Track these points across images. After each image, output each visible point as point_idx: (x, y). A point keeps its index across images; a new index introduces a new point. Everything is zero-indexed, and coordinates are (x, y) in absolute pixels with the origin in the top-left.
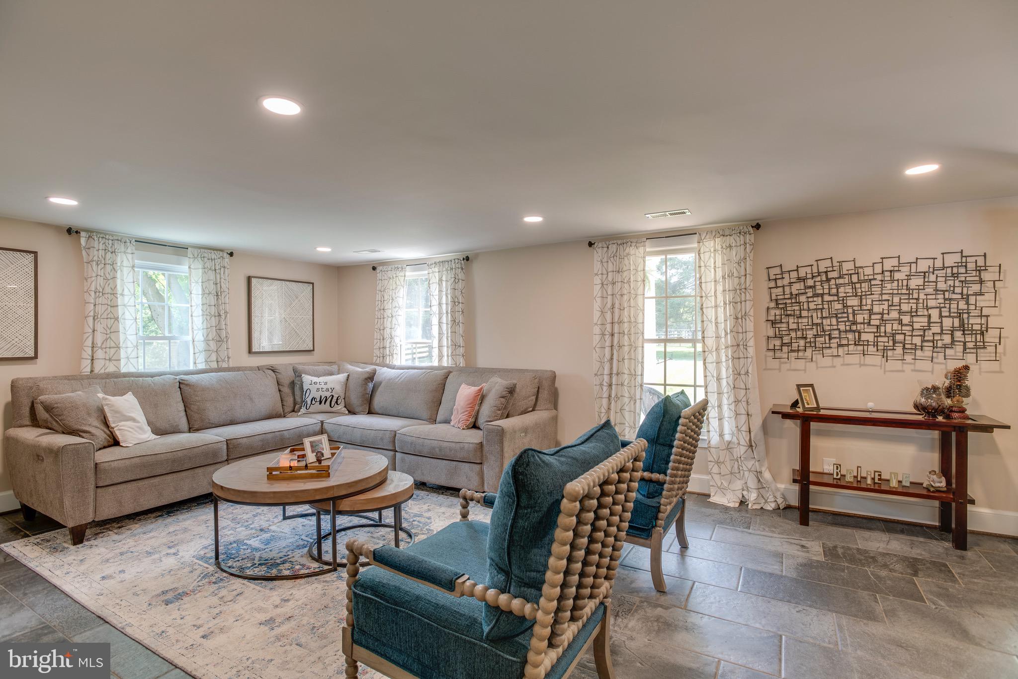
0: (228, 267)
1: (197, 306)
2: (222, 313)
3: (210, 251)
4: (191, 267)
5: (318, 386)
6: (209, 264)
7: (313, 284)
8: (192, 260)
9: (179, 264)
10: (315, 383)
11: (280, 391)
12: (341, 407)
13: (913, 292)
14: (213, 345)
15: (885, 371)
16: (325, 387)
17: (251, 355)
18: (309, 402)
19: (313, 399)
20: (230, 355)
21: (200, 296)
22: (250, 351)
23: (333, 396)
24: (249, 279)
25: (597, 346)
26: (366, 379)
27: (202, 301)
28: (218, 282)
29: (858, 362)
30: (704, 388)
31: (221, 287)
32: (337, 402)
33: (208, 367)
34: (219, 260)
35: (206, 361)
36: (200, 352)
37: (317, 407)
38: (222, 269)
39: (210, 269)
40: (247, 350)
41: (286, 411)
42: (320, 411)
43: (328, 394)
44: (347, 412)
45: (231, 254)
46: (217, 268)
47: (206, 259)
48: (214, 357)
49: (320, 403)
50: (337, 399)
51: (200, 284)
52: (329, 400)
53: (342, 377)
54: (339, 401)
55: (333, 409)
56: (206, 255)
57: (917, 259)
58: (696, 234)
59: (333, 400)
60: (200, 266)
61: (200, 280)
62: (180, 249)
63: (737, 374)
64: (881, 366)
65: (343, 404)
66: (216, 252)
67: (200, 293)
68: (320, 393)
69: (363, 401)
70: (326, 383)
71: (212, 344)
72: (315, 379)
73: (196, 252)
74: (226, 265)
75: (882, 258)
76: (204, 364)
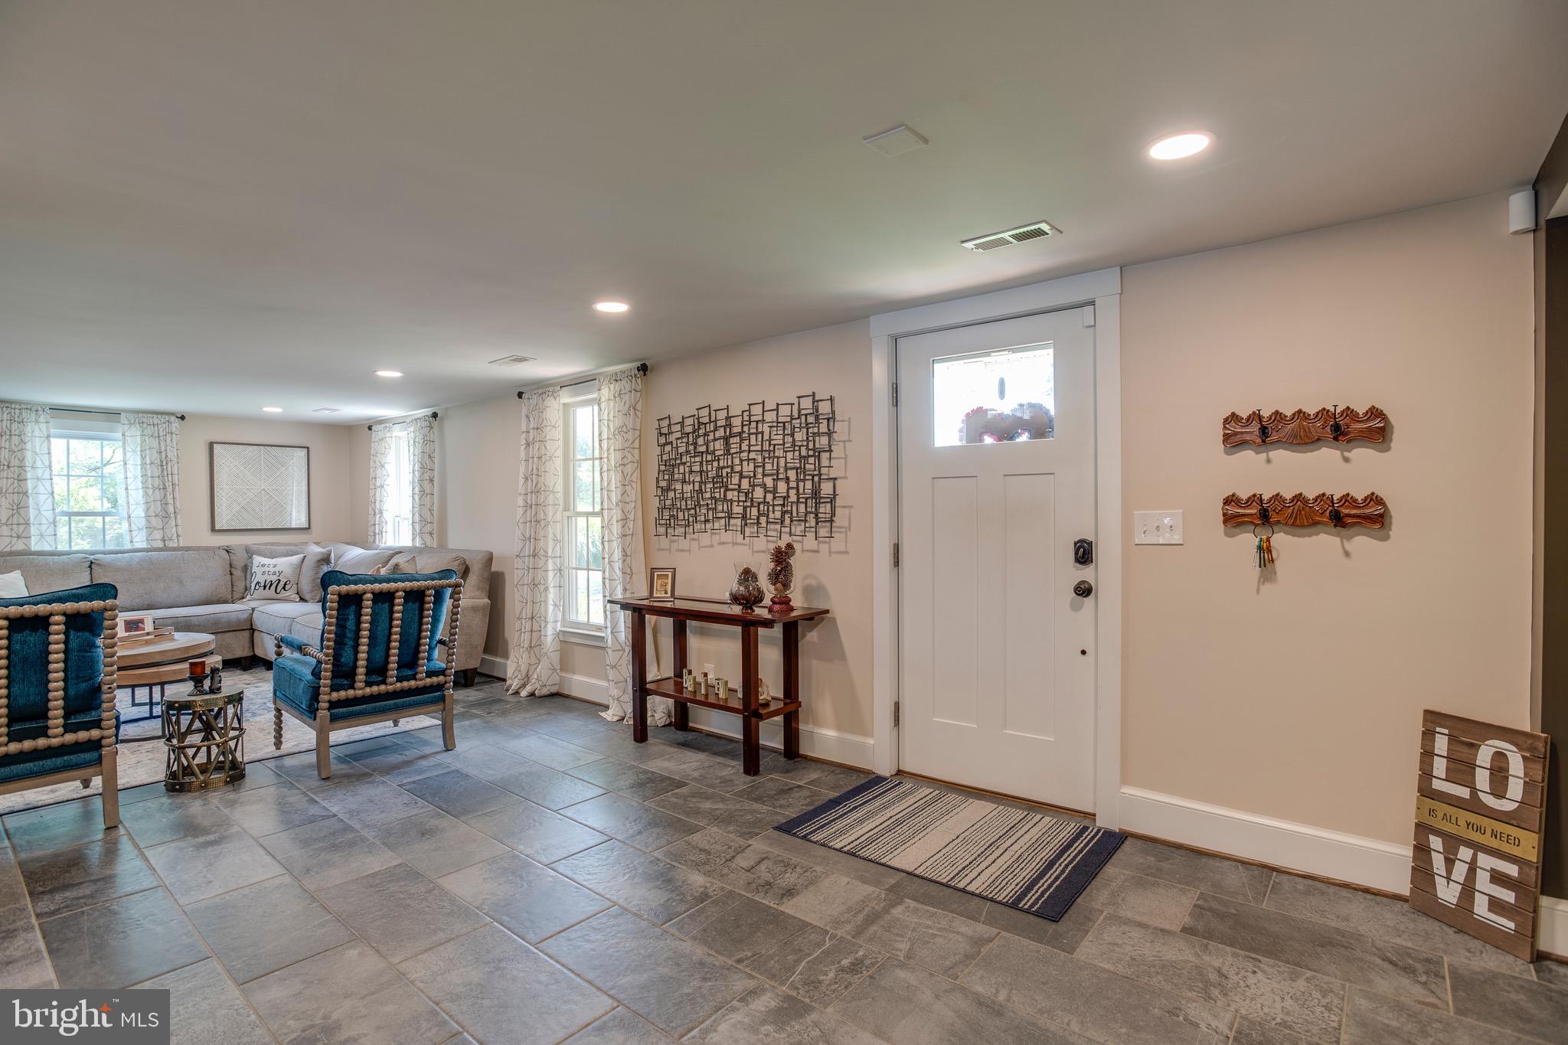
0: (178, 433)
1: (136, 477)
2: (168, 485)
3: (151, 416)
4: (126, 434)
5: (266, 569)
6: (149, 430)
7: (308, 448)
8: (126, 427)
9: (111, 431)
10: (263, 565)
11: (231, 574)
12: (291, 593)
13: (774, 448)
14: (156, 522)
15: (753, 552)
16: (272, 570)
17: (213, 533)
18: (253, 587)
19: (258, 583)
20: (180, 533)
21: (139, 467)
22: (213, 529)
23: (279, 580)
24: (211, 445)
25: (521, 521)
26: (319, 561)
27: (142, 472)
28: (163, 450)
29: (731, 541)
30: (601, 573)
31: (166, 457)
32: (284, 588)
33: (149, 546)
34: (164, 426)
35: (147, 540)
36: (140, 529)
37: (260, 592)
38: (169, 436)
39: (152, 436)
40: (210, 527)
41: (235, 597)
42: (264, 598)
43: (274, 578)
44: (298, 599)
45: (183, 418)
46: (161, 434)
47: (145, 425)
48: (158, 535)
49: (264, 589)
50: (285, 584)
51: (139, 453)
52: (275, 585)
53: (295, 559)
54: (287, 587)
55: (279, 596)
56: (145, 420)
57: (778, 405)
58: (596, 379)
59: (279, 585)
60: (139, 434)
61: (139, 449)
62: (112, 415)
63: (625, 555)
64: (750, 545)
65: (294, 589)
66: (160, 416)
67: (139, 463)
68: (266, 577)
69: (313, 587)
70: (275, 566)
71: (154, 522)
72: (266, 561)
73: (132, 417)
74: (174, 430)
75: (750, 405)
76: (145, 543)
